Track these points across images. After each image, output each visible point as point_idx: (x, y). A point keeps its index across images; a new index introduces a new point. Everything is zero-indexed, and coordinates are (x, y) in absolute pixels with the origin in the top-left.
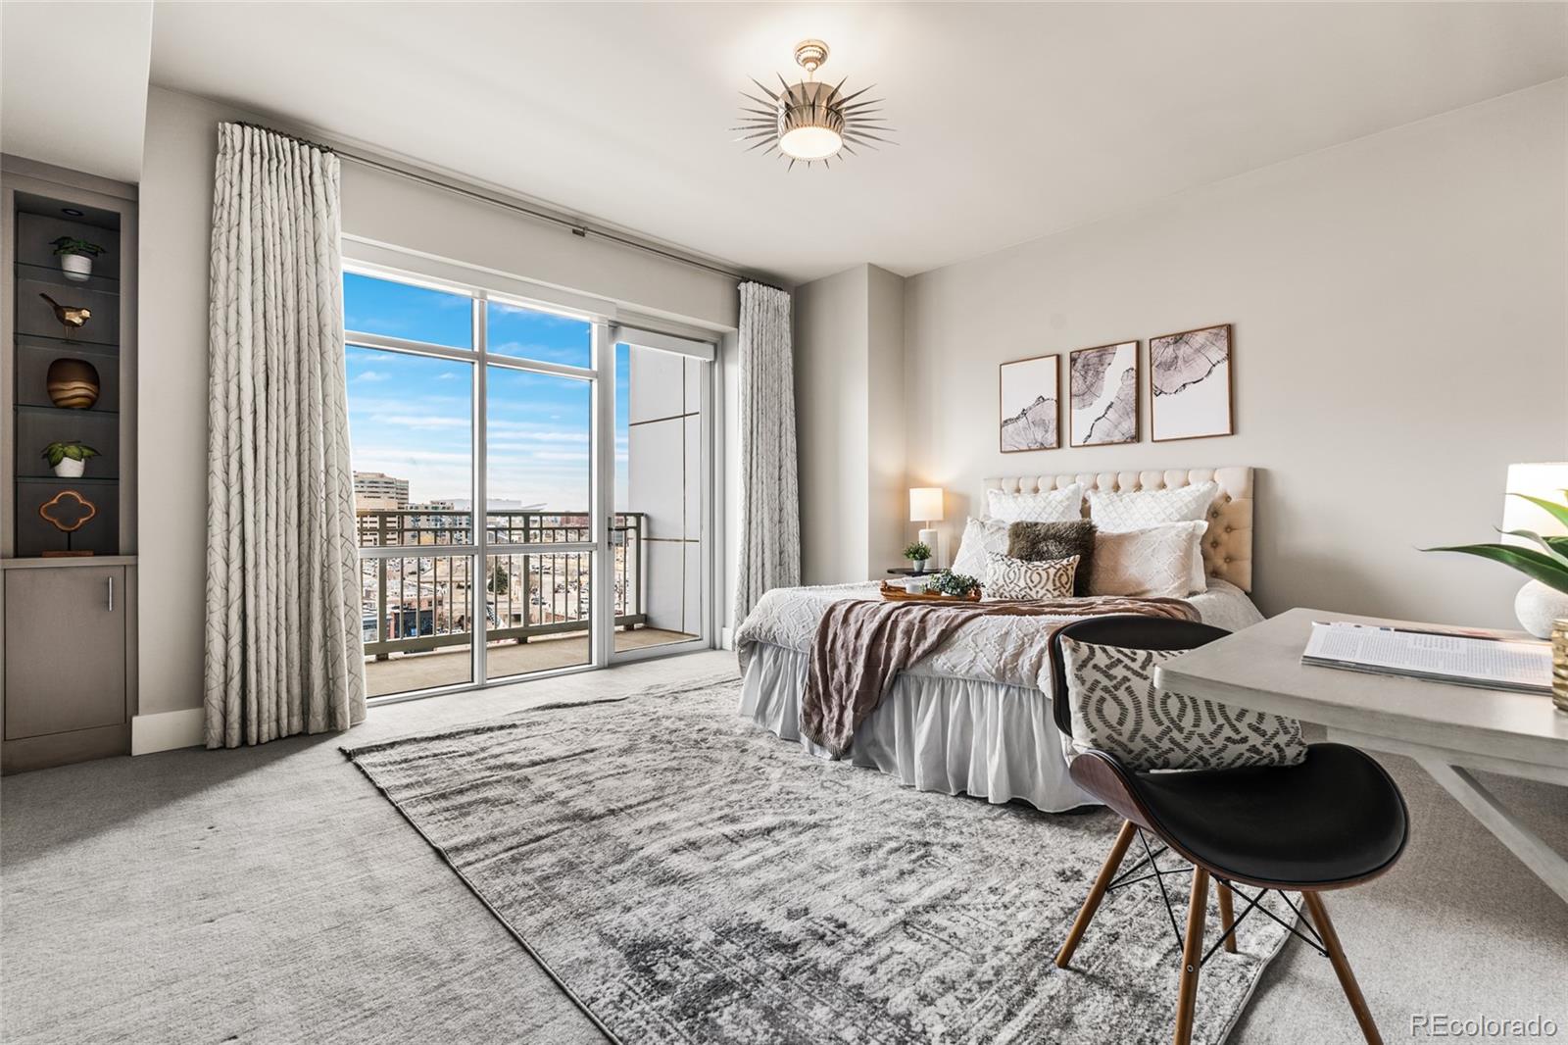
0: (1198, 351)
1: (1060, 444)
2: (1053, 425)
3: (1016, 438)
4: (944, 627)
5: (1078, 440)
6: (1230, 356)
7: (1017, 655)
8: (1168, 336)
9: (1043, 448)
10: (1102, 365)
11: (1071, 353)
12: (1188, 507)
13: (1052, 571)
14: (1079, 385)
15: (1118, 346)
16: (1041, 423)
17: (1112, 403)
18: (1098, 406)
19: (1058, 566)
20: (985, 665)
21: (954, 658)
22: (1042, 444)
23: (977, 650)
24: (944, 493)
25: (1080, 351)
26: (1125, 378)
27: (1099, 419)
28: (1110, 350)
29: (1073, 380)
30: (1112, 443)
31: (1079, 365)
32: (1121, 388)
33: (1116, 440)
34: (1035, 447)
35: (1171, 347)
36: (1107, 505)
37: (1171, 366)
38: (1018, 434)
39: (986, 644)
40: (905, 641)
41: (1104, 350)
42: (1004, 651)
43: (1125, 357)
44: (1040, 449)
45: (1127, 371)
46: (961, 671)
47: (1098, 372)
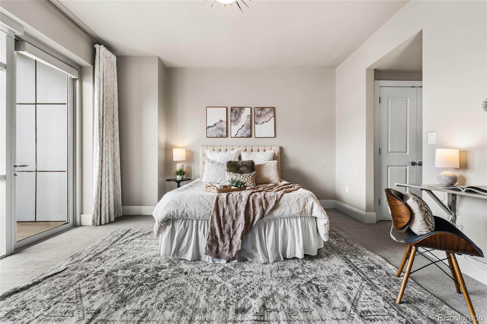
0: (267, 113)
1: (227, 136)
2: (225, 130)
3: (212, 133)
4: (275, 199)
5: (233, 135)
6: (275, 116)
7: (304, 206)
8: (259, 108)
9: (222, 137)
10: (241, 113)
11: (231, 107)
12: (270, 157)
13: (250, 177)
14: (233, 118)
15: (245, 108)
16: (222, 129)
17: (244, 125)
18: (239, 125)
19: (252, 175)
20: (295, 211)
21: (283, 210)
22: (221, 136)
23: (290, 206)
24: (186, 151)
25: (234, 107)
26: (247, 118)
27: (240, 129)
28: (243, 109)
29: (232, 116)
30: (243, 137)
31: (234, 111)
32: (246, 121)
33: (245, 136)
34: (219, 136)
35: (260, 111)
36: (248, 156)
37: (260, 116)
38: (213, 132)
39: (293, 204)
40: (261, 207)
41: (241, 109)
42: (300, 205)
43: (247, 112)
44: (221, 137)
45: (248, 116)
46: (286, 214)
47: (239, 115)
